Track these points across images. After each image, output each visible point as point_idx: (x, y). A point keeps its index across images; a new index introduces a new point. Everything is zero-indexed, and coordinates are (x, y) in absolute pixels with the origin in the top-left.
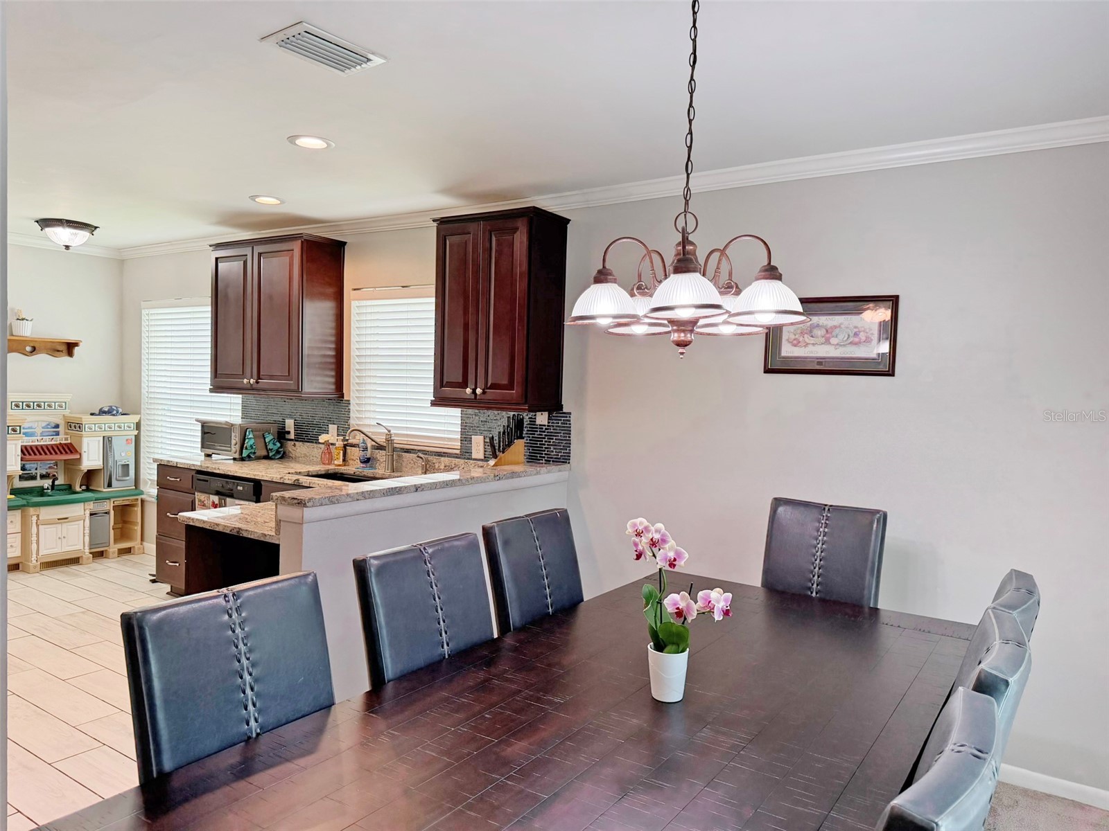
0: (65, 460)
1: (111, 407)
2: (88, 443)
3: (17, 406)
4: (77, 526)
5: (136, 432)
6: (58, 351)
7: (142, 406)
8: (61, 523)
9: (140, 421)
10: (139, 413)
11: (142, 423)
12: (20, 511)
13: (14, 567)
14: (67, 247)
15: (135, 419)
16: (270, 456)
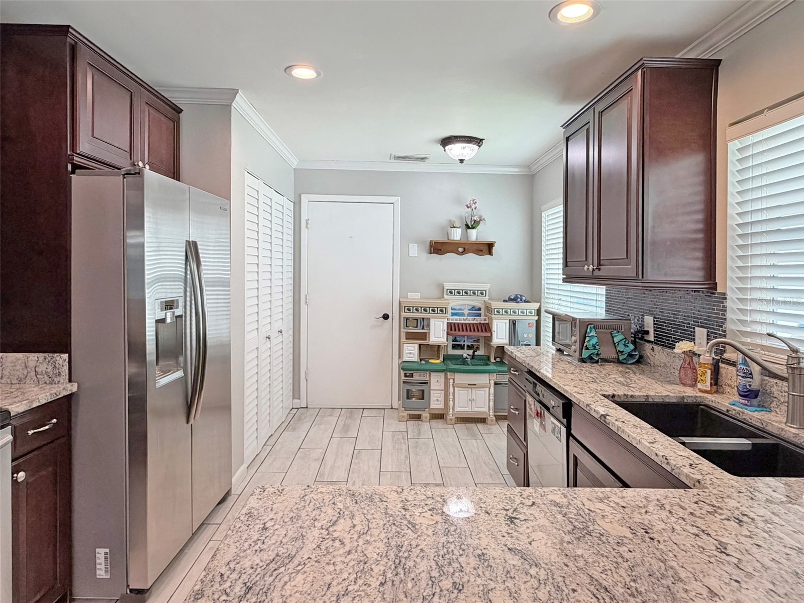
0: (485, 337)
1: (517, 295)
2: (497, 325)
3: (451, 292)
4: (483, 392)
5: (536, 318)
6: (481, 251)
7: (542, 295)
8: (472, 388)
9: (540, 308)
10: (539, 301)
11: (542, 309)
12: (444, 373)
13: (440, 416)
14: (462, 161)
15: (536, 306)
16: (620, 359)
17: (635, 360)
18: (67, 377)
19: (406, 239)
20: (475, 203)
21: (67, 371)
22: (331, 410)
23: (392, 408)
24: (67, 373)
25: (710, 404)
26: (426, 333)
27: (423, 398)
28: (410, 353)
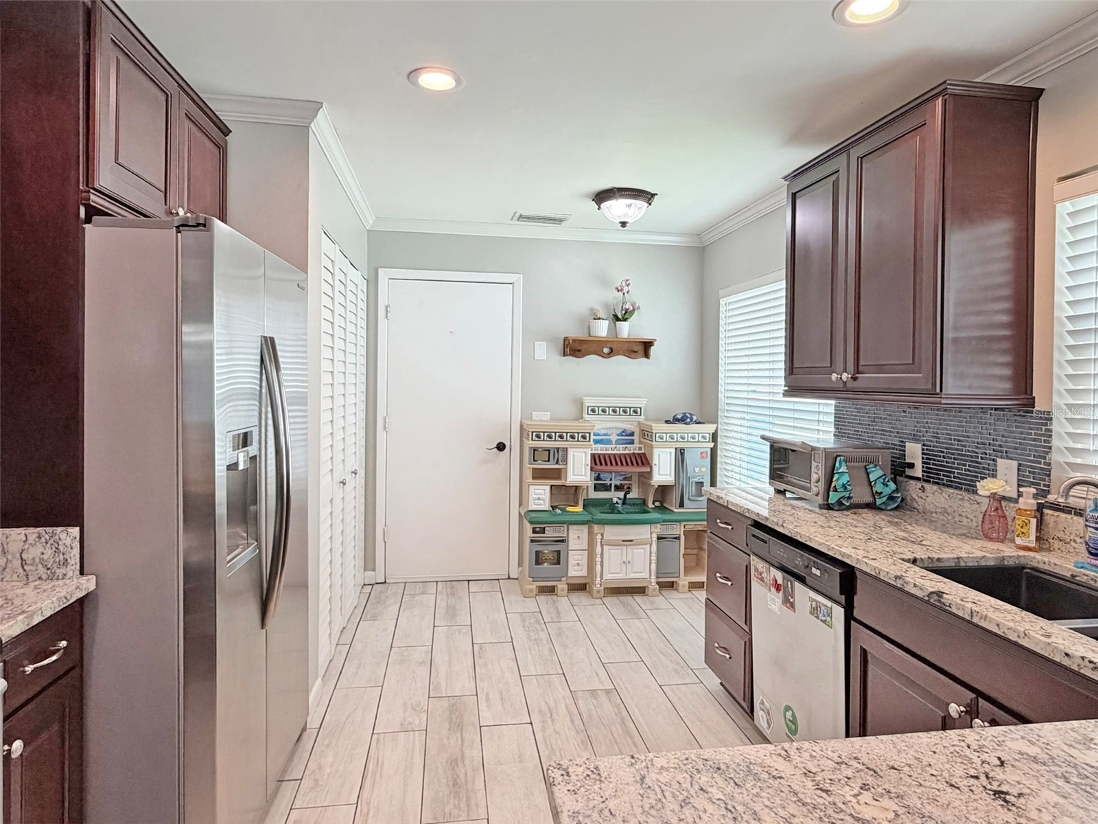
0: (639, 473)
1: (685, 413)
2: (659, 455)
3: (593, 411)
4: (643, 550)
5: (712, 445)
6: (635, 352)
7: (720, 413)
8: (626, 545)
9: (716, 431)
10: (716, 422)
11: (719, 433)
12: (587, 526)
13: (580, 587)
14: (624, 224)
15: (709, 428)
16: (877, 504)
17: (896, 505)
18: (78, 567)
19: (531, 336)
20: (628, 285)
21: (78, 556)
22: (421, 585)
23: (509, 578)
24: (78, 560)
25: (1041, 566)
26: (560, 469)
27: (558, 563)
28: (539, 499)
